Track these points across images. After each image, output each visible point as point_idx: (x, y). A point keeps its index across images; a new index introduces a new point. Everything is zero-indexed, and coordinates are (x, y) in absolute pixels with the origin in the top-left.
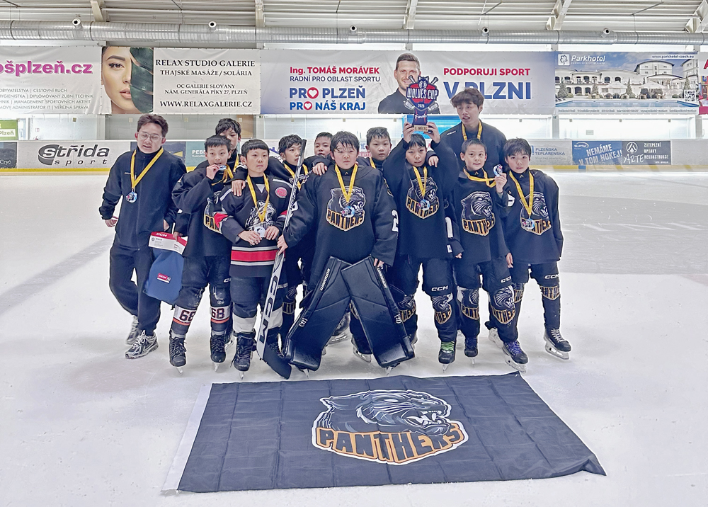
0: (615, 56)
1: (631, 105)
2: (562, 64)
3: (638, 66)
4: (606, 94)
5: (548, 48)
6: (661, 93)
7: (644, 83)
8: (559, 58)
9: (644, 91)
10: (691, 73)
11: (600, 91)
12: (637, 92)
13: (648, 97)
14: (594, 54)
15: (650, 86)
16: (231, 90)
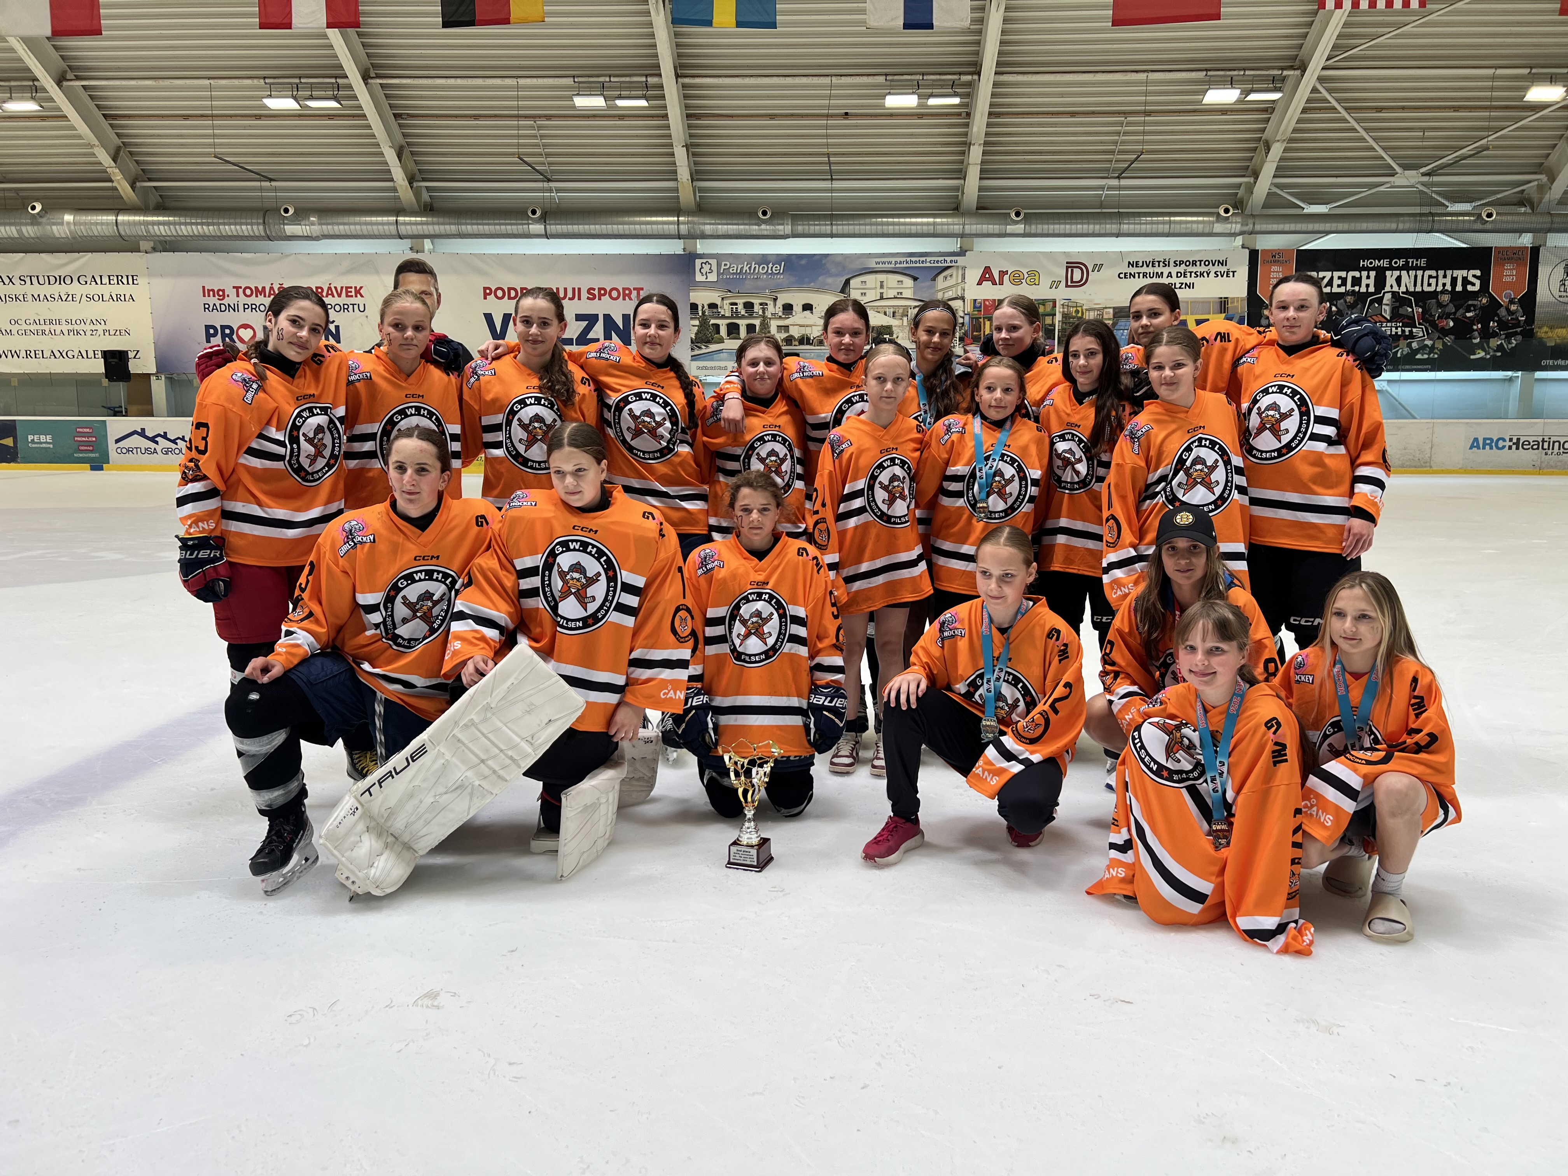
0: (803, 262)
2: (703, 279)
3: (847, 282)
5: (675, 247)
8: (698, 266)
14: (764, 259)
16: (101, 328)
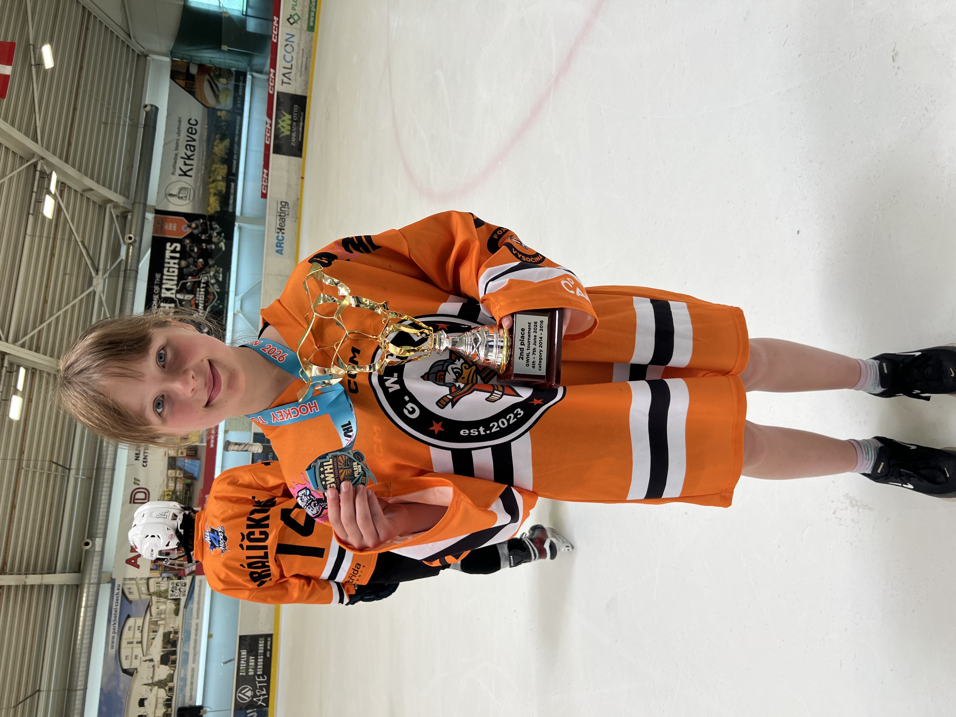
3: (125, 671)
6: (170, 633)
7: (151, 660)
9: (165, 660)
10: (144, 589)
12: (163, 672)
13: (174, 653)
15: (157, 650)
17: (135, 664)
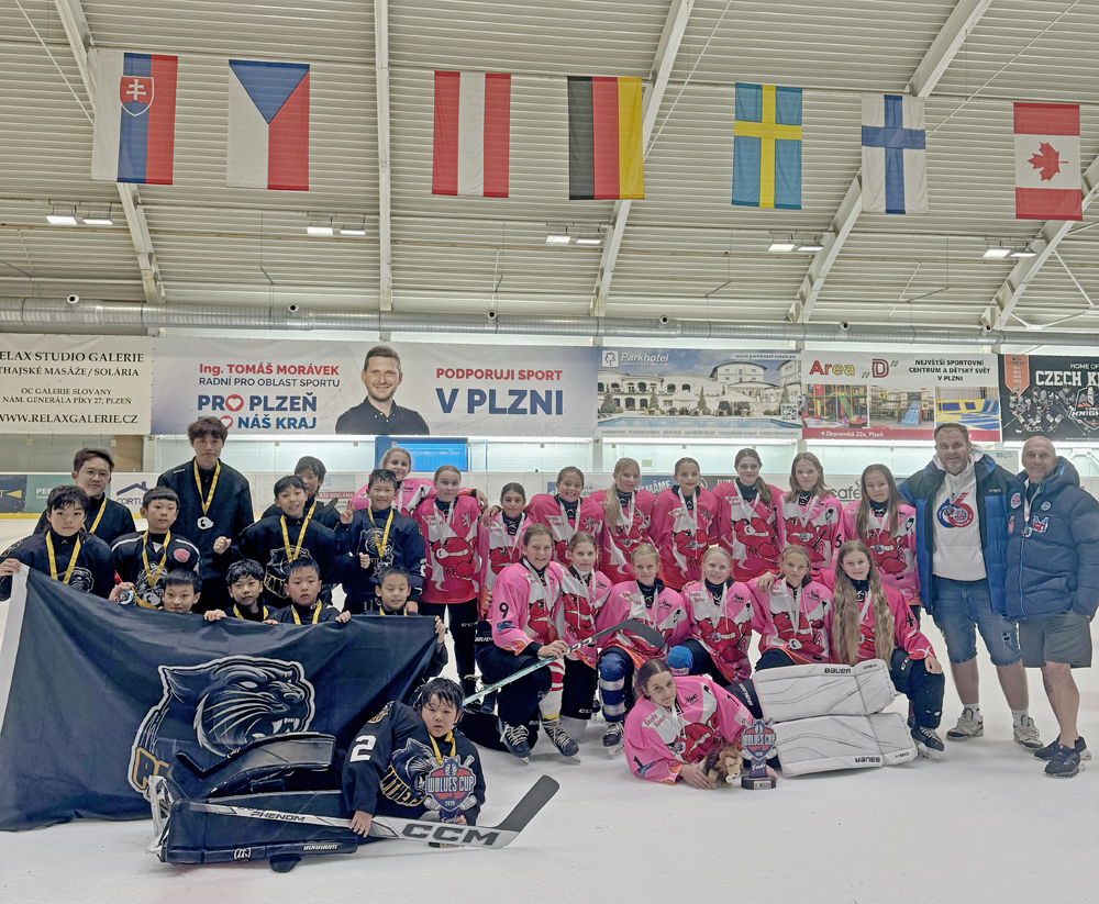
0: (683, 354)
1: (705, 425)
2: (608, 365)
3: (715, 369)
4: (668, 408)
5: (589, 342)
6: (748, 408)
7: (724, 393)
8: (604, 356)
9: (724, 405)
10: (790, 380)
11: (661, 404)
12: (713, 405)
13: (730, 414)
14: (654, 352)
15: (733, 398)
16: (104, 397)
17: (721, 378)
